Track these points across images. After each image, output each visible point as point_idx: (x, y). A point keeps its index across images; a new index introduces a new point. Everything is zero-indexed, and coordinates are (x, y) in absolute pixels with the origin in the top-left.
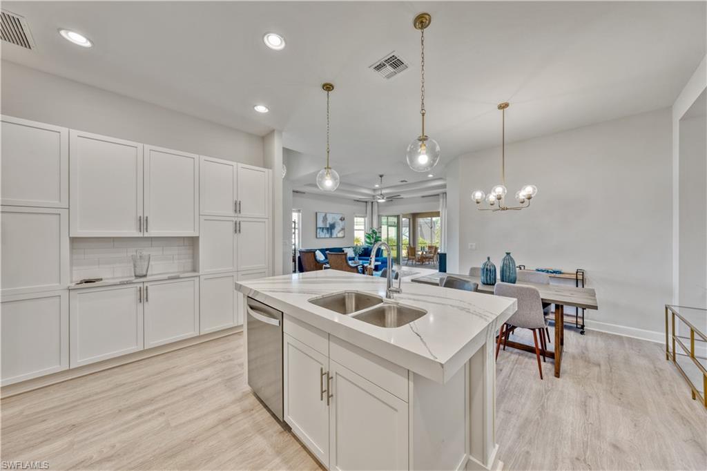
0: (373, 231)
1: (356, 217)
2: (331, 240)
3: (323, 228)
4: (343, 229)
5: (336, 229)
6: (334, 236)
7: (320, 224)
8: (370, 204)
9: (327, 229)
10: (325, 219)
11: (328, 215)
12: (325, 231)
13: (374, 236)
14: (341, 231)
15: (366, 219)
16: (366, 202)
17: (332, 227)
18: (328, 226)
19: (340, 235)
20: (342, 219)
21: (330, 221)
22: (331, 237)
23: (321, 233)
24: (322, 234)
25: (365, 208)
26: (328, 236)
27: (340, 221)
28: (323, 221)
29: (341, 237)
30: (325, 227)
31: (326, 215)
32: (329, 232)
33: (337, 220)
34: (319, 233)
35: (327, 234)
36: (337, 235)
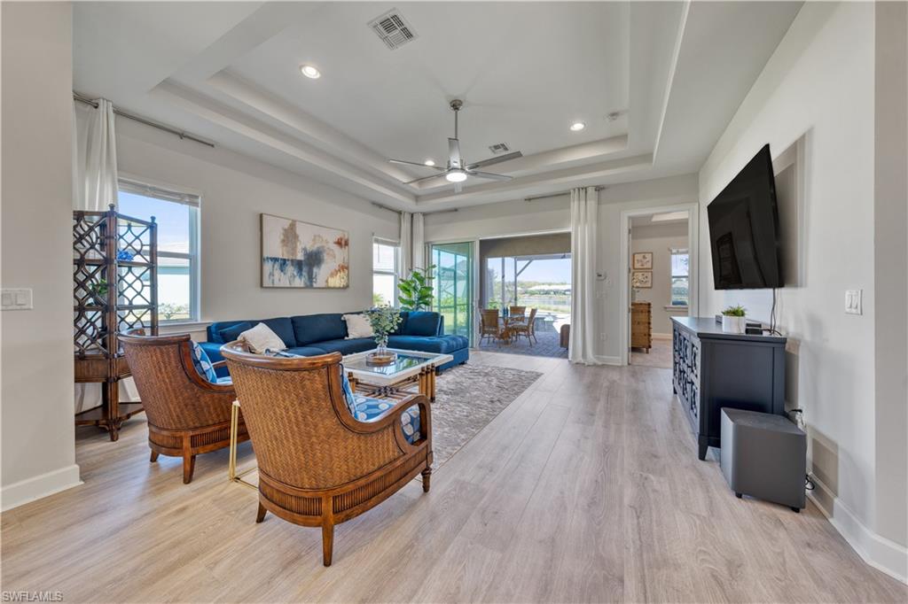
0: (416, 275)
1: (377, 241)
2: (309, 294)
3: (284, 261)
4: (343, 268)
5: (323, 266)
6: (319, 282)
7: (274, 248)
8: (408, 217)
9: (299, 265)
10: (290, 236)
11: (298, 224)
12: (290, 269)
13: (415, 285)
14: (337, 272)
15: (400, 249)
16: (400, 213)
17: (314, 259)
18: (300, 256)
19: (336, 281)
20: (342, 243)
21: (306, 242)
22: (310, 285)
23: (277, 273)
24: (281, 279)
25: (397, 225)
26: (299, 282)
27: (336, 248)
28: (283, 241)
29: (340, 288)
30: (291, 257)
31: (293, 226)
32: (304, 274)
33: (327, 243)
34: (272, 274)
35: (297, 279)
36: (327, 281)
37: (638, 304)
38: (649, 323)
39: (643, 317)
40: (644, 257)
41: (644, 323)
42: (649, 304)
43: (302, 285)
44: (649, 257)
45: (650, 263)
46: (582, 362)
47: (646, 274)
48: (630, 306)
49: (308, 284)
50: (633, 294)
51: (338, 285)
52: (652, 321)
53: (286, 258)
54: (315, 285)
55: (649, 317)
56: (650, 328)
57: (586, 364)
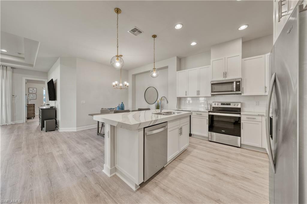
37: (30, 104)
38: (34, 110)
39: (32, 108)
40: (33, 89)
41: (32, 110)
42: (34, 104)
44: (35, 89)
45: (36, 91)
46: (6, 124)
47: (34, 95)
48: (26, 105)
50: (28, 101)
52: (35, 109)
55: (34, 108)
56: (34, 111)
57: (8, 124)
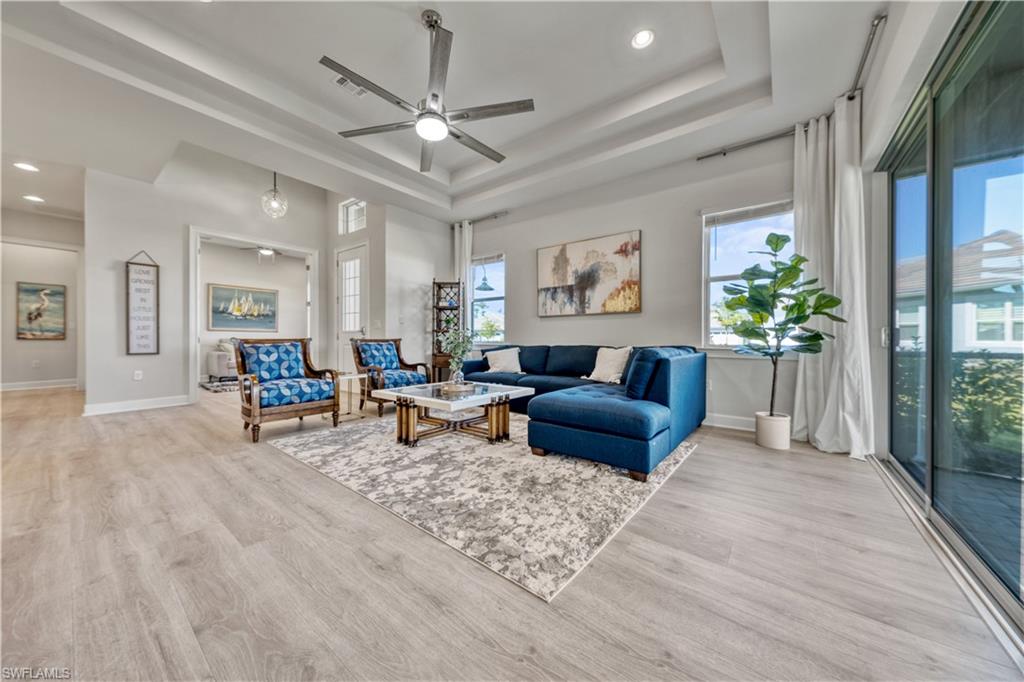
1: (712, 222)
2: (581, 321)
3: (555, 289)
4: (630, 284)
5: (599, 287)
6: (594, 308)
7: (548, 280)
9: (570, 290)
10: (561, 260)
12: (561, 297)
14: (619, 291)
17: (587, 280)
18: (571, 281)
19: (619, 304)
20: (628, 250)
21: (577, 264)
22: (581, 312)
23: (549, 301)
24: (553, 307)
26: (570, 309)
27: (619, 260)
28: (554, 269)
29: (624, 313)
30: (561, 285)
31: (563, 251)
32: (575, 299)
33: (604, 255)
34: (544, 304)
35: (568, 306)
36: (604, 305)
43: (573, 313)
49: (580, 310)
51: (621, 309)
53: (556, 285)
54: (588, 311)
